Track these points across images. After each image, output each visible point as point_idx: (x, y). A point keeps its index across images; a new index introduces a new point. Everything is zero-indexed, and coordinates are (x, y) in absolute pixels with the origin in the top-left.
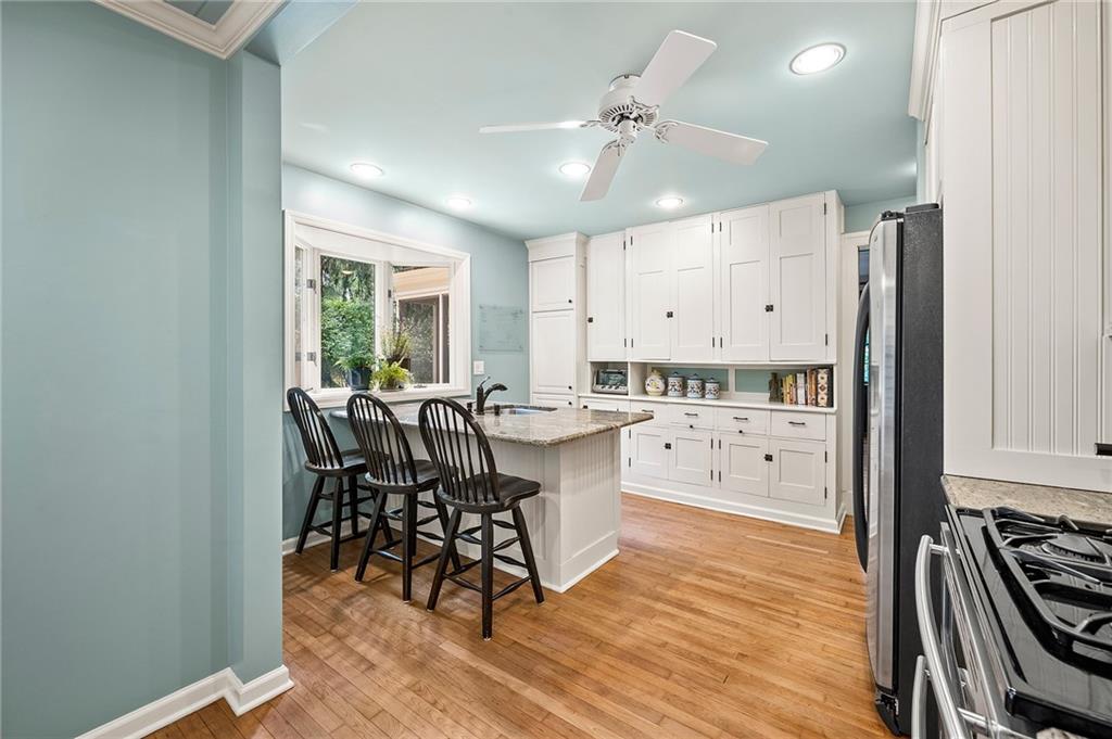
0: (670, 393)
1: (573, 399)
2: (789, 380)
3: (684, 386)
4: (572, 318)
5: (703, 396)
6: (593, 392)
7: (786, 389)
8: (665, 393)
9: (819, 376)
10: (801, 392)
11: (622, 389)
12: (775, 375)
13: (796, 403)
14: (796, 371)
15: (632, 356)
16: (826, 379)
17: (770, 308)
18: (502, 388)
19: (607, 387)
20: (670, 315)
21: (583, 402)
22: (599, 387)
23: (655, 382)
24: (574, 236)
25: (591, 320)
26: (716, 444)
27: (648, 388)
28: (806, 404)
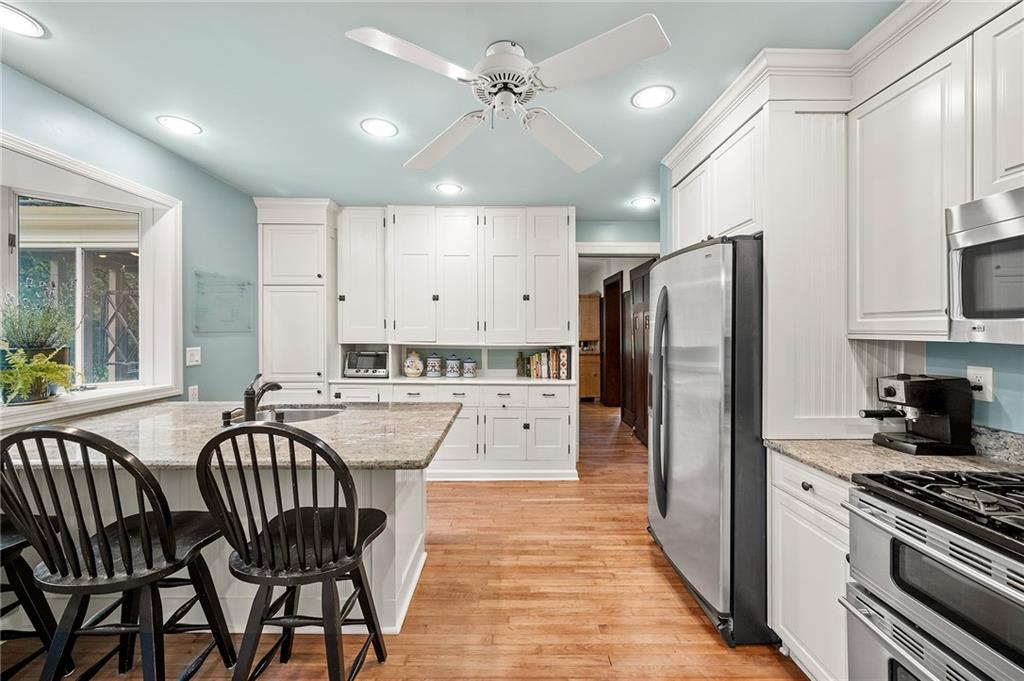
0: (429, 374)
1: (322, 387)
2: (535, 358)
3: (443, 366)
4: (322, 296)
5: (461, 375)
6: (344, 376)
7: (533, 366)
8: (423, 374)
9: (561, 355)
10: (545, 368)
11: (381, 372)
12: (521, 353)
13: (541, 377)
14: (539, 351)
15: (393, 338)
16: (566, 358)
17: (526, 298)
18: (276, 387)
19: (362, 371)
20: (436, 298)
21: (335, 389)
22: (352, 372)
23: (414, 364)
24: (326, 202)
25: (342, 298)
26: (481, 419)
27: (407, 370)
28: (549, 377)
